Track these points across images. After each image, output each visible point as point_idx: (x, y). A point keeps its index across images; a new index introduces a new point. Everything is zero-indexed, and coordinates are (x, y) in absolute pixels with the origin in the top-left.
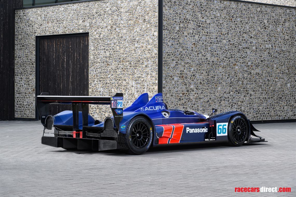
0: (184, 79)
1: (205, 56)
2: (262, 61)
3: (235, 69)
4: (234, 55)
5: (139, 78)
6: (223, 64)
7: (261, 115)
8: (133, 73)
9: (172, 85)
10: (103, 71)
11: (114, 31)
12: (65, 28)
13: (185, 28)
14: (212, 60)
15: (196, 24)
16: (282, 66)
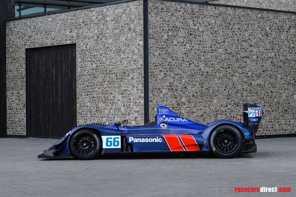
0: (174, 92)
1: (198, 66)
2: (264, 71)
3: (233, 80)
4: (232, 65)
5: (125, 91)
6: (219, 75)
7: (264, 129)
8: (119, 86)
9: (159, 98)
10: (90, 84)
11: (100, 41)
12: (53, 40)
13: (175, 36)
14: (206, 71)
15: (187, 33)
16: (287, 76)
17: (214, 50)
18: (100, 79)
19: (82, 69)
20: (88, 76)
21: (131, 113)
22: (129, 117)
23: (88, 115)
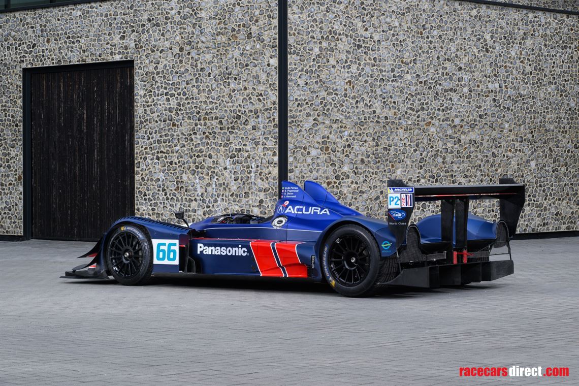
0: (329, 154)
1: (371, 107)
2: (481, 116)
3: (430, 133)
4: (427, 104)
5: (239, 151)
6: (407, 122)
8: (226, 142)
9: (306, 165)
10: (165, 138)
11: (185, 56)
12: (84, 52)
13: (332, 50)
14: (384, 115)
15: (353, 43)
16: (520, 125)
17: (398, 76)
18: (185, 129)
19: (147, 108)
20: (159, 122)
21: (250, 193)
22: (247, 200)
23: (158, 197)
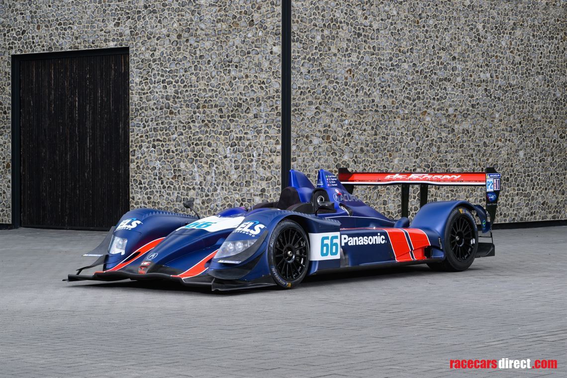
0: (329, 142)
1: (370, 96)
2: (473, 106)
3: (425, 122)
4: (423, 93)
5: (240, 140)
6: (404, 111)
8: (226, 130)
9: (308, 153)
10: (161, 126)
11: (184, 43)
12: (77, 39)
13: (333, 38)
14: (382, 104)
15: (353, 31)
16: (509, 115)
17: (396, 65)
18: (183, 117)
19: (143, 96)
20: (156, 110)
21: (251, 182)
22: (248, 189)
23: (154, 186)
